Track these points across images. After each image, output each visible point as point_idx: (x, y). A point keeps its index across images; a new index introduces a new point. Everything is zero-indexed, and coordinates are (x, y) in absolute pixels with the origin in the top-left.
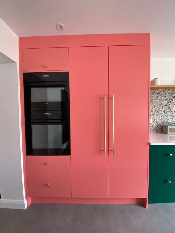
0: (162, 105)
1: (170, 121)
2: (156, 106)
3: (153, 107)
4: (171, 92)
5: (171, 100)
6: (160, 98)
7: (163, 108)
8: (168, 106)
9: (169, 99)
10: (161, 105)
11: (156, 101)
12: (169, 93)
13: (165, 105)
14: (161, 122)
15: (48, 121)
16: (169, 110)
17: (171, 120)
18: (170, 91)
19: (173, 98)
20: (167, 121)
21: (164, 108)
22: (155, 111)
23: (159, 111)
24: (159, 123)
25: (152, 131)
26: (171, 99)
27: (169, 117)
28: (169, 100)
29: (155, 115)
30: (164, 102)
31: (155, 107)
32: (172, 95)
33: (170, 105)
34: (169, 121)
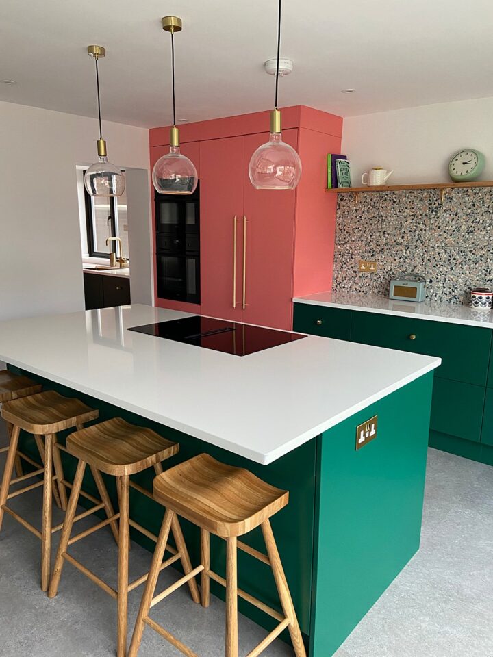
0: (403, 230)
1: (419, 270)
2: (389, 232)
3: (382, 233)
4: (428, 196)
5: (425, 218)
6: (399, 212)
7: (406, 237)
8: (417, 233)
9: (421, 215)
10: (401, 229)
11: (389, 218)
12: (421, 200)
13: (410, 231)
14: (397, 271)
16: (419, 243)
17: (423, 268)
18: (425, 194)
19: (432, 211)
20: (413, 270)
21: (409, 237)
22: (387, 244)
23: (394, 243)
24: (393, 273)
25: (376, 291)
26: (426, 215)
27: (418, 260)
28: (420, 217)
29: (385, 253)
30: (409, 223)
31: (387, 235)
32: (430, 204)
33: (421, 230)
34: (416, 270)
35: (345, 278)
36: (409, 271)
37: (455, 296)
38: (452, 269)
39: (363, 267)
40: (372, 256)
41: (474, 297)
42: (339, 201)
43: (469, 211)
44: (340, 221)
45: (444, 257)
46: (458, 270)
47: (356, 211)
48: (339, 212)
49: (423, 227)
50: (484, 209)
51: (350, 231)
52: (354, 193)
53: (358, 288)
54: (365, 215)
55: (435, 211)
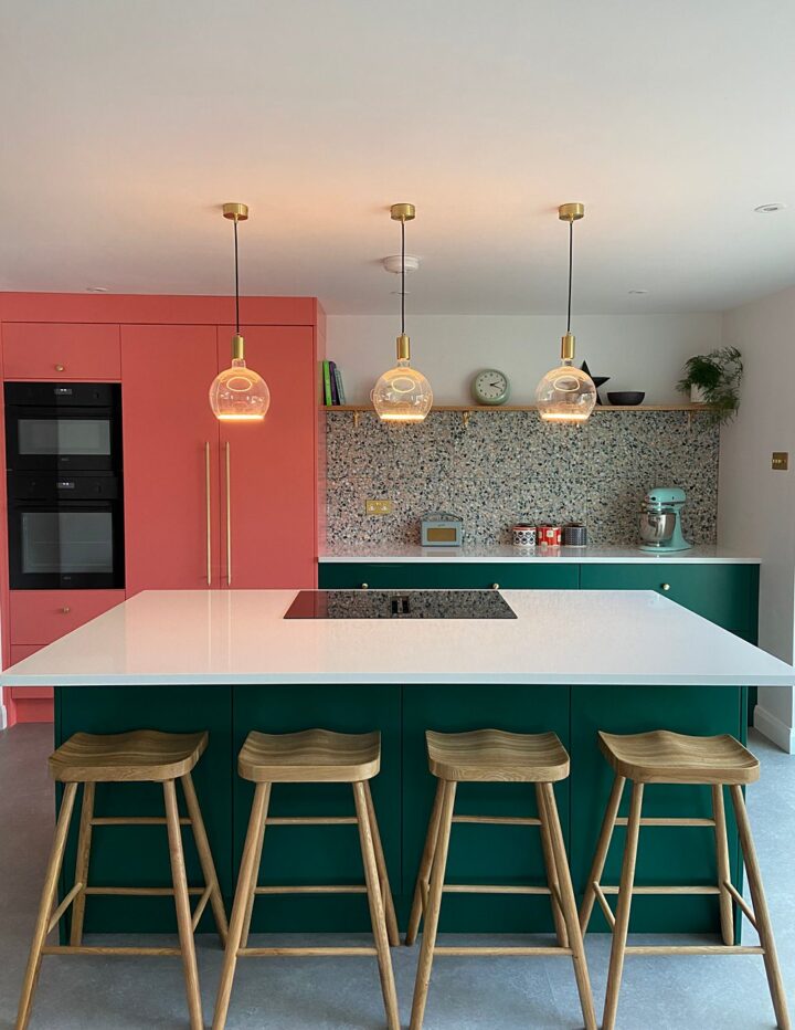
0: (421, 459)
1: (446, 507)
2: (404, 462)
3: (394, 464)
4: (448, 419)
5: (447, 445)
7: (425, 468)
8: (439, 463)
9: (443, 441)
10: (418, 458)
11: (402, 445)
12: (441, 423)
13: (431, 460)
14: (418, 511)
15: (61, 503)
16: (442, 475)
17: (450, 504)
18: (445, 417)
19: (456, 437)
20: (438, 508)
21: (429, 468)
22: (401, 477)
23: (412, 476)
24: (413, 514)
25: (392, 539)
26: (448, 442)
27: (444, 496)
28: (441, 443)
29: (401, 488)
30: (428, 450)
31: (401, 466)
32: (452, 429)
33: (444, 459)
34: (442, 508)
35: (347, 524)
36: (434, 510)
37: (490, 536)
38: (484, 503)
39: (372, 509)
40: (383, 492)
41: (521, 533)
42: (330, 422)
43: (497, 438)
44: (333, 449)
45: (474, 490)
46: (491, 504)
47: (356, 435)
48: (331, 436)
49: (446, 455)
50: (512, 435)
51: (350, 462)
52: (350, 412)
53: (368, 537)
54: (369, 441)
55: (459, 436)
